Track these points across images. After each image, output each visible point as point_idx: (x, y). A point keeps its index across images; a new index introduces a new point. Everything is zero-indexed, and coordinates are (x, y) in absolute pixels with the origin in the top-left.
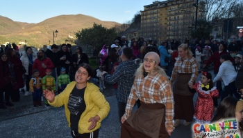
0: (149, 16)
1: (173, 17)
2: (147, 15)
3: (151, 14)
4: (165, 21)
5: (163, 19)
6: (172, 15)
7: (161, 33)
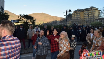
0: (75, 15)
1: (86, 16)
2: (75, 14)
3: (76, 14)
4: (83, 17)
5: (82, 16)
6: (86, 15)
7: (80, 22)
